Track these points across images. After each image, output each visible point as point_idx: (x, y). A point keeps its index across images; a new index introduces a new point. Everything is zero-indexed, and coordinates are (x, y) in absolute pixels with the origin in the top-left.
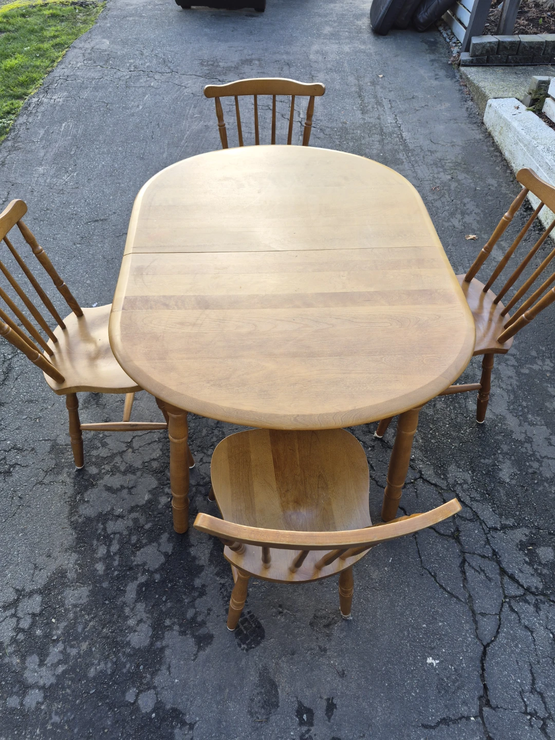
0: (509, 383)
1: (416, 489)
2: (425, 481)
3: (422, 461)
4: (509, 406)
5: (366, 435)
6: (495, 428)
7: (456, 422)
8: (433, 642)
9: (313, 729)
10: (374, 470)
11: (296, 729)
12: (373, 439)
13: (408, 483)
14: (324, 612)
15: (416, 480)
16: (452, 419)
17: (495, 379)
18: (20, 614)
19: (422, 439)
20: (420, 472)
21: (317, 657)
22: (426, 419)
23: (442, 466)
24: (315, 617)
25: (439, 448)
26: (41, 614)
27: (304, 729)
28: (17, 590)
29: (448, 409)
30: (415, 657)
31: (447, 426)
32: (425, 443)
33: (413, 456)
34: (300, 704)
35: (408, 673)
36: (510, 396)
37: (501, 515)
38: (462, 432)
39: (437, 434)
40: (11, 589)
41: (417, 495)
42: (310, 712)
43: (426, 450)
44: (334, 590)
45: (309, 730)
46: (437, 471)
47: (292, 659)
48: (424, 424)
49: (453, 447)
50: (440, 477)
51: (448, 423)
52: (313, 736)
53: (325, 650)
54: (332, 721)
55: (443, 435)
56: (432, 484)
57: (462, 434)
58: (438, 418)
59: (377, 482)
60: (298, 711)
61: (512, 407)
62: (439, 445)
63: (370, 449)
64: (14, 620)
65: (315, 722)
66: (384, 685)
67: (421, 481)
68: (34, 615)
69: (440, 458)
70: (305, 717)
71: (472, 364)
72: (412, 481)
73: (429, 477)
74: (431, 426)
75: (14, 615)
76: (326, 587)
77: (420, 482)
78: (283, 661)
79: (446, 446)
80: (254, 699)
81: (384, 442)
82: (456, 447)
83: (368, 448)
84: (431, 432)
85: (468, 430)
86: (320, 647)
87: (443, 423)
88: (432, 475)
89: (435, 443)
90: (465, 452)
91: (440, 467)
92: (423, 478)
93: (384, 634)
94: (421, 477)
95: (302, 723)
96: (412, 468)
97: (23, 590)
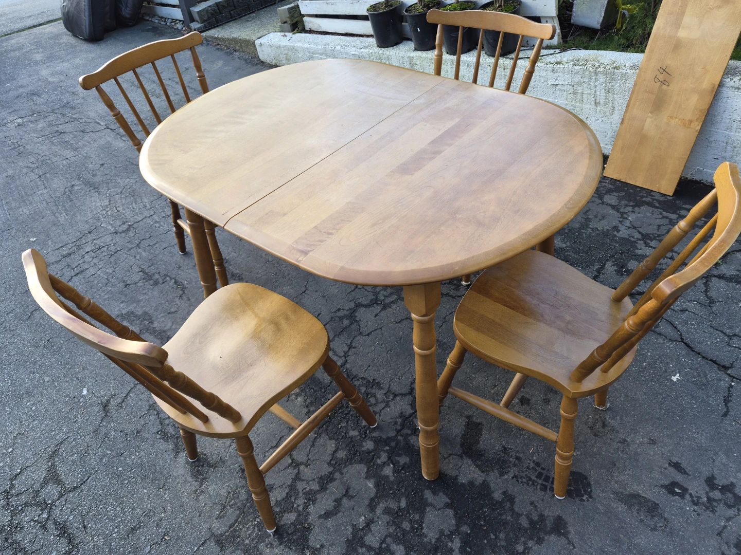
8: (660, 368)
9: (690, 491)
11: (685, 503)
14: (590, 420)
21: (627, 450)
24: (591, 428)
27: (688, 496)
30: (666, 385)
34: (663, 487)
35: (676, 398)
42: (674, 484)
45: (691, 495)
47: (618, 468)
52: (697, 494)
53: (624, 441)
54: (690, 473)
60: (669, 493)
65: (685, 486)
66: (677, 420)
70: (677, 490)
78: (617, 476)
80: (641, 519)
86: (620, 442)
93: (636, 393)
95: (682, 496)
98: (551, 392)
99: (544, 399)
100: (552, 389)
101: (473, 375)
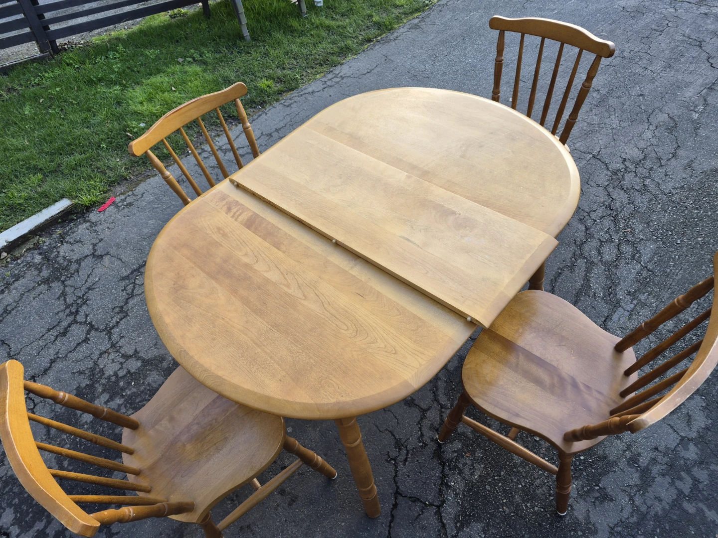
0: (649, 503)
1: (423, 512)
2: (439, 514)
3: (456, 494)
4: (616, 525)
5: (431, 430)
6: (570, 531)
7: (534, 491)
10: (404, 465)
12: (433, 438)
13: (421, 502)
14: (257, 529)
15: (431, 504)
16: (533, 485)
17: (637, 486)
18: (124, 366)
19: (480, 476)
20: (444, 502)
22: (506, 462)
23: (470, 516)
24: (249, 527)
25: (486, 498)
26: (131, 374)
28: (136, 350)
31: (520, 486)
32: (478, 482)
33: (453, 484)
36: (632, 516)
38: (529, 505)
39: (500, 484)
40: (134, 347)
41: (417, 518)
43: (472, 489)
44: (279, 522)
46: (459, 516)
48: (496, 465)
49: (501, 510)
50: (456, 523)
51: (523, 484)
55: (504, 490)
56: (441, 521)
57: (526, 506)
58: (518, 471)
59: (396, 476)
61: (620, 529)
62: (490, 495)
63: (421, 444)
64: (120, 366)
67: (435, 511)
68: (129, 372)
69: (476, 507)
71: (625, 451)
72: (427, 503)
73: (446, 513)
74: (502, 473)
75: (122, 364)
76: (276, 515)
77: (432, 510)
79: (496, 503)
81: (440, 449)
82: (504, 511)
83: (420, 442)
84: (496, 478)
85: (536, 509)
87: (518, 480)
88: (451, 514)
89: (488, 491)
90: (508, 524)
91: (466, 515)
92: (439, 509)
94: (438, 507)
96: (440, 492)
97: (138, 353)
98: (291, 499)
99: (284, 490)
100: (294, 501)
101: (318, 429)
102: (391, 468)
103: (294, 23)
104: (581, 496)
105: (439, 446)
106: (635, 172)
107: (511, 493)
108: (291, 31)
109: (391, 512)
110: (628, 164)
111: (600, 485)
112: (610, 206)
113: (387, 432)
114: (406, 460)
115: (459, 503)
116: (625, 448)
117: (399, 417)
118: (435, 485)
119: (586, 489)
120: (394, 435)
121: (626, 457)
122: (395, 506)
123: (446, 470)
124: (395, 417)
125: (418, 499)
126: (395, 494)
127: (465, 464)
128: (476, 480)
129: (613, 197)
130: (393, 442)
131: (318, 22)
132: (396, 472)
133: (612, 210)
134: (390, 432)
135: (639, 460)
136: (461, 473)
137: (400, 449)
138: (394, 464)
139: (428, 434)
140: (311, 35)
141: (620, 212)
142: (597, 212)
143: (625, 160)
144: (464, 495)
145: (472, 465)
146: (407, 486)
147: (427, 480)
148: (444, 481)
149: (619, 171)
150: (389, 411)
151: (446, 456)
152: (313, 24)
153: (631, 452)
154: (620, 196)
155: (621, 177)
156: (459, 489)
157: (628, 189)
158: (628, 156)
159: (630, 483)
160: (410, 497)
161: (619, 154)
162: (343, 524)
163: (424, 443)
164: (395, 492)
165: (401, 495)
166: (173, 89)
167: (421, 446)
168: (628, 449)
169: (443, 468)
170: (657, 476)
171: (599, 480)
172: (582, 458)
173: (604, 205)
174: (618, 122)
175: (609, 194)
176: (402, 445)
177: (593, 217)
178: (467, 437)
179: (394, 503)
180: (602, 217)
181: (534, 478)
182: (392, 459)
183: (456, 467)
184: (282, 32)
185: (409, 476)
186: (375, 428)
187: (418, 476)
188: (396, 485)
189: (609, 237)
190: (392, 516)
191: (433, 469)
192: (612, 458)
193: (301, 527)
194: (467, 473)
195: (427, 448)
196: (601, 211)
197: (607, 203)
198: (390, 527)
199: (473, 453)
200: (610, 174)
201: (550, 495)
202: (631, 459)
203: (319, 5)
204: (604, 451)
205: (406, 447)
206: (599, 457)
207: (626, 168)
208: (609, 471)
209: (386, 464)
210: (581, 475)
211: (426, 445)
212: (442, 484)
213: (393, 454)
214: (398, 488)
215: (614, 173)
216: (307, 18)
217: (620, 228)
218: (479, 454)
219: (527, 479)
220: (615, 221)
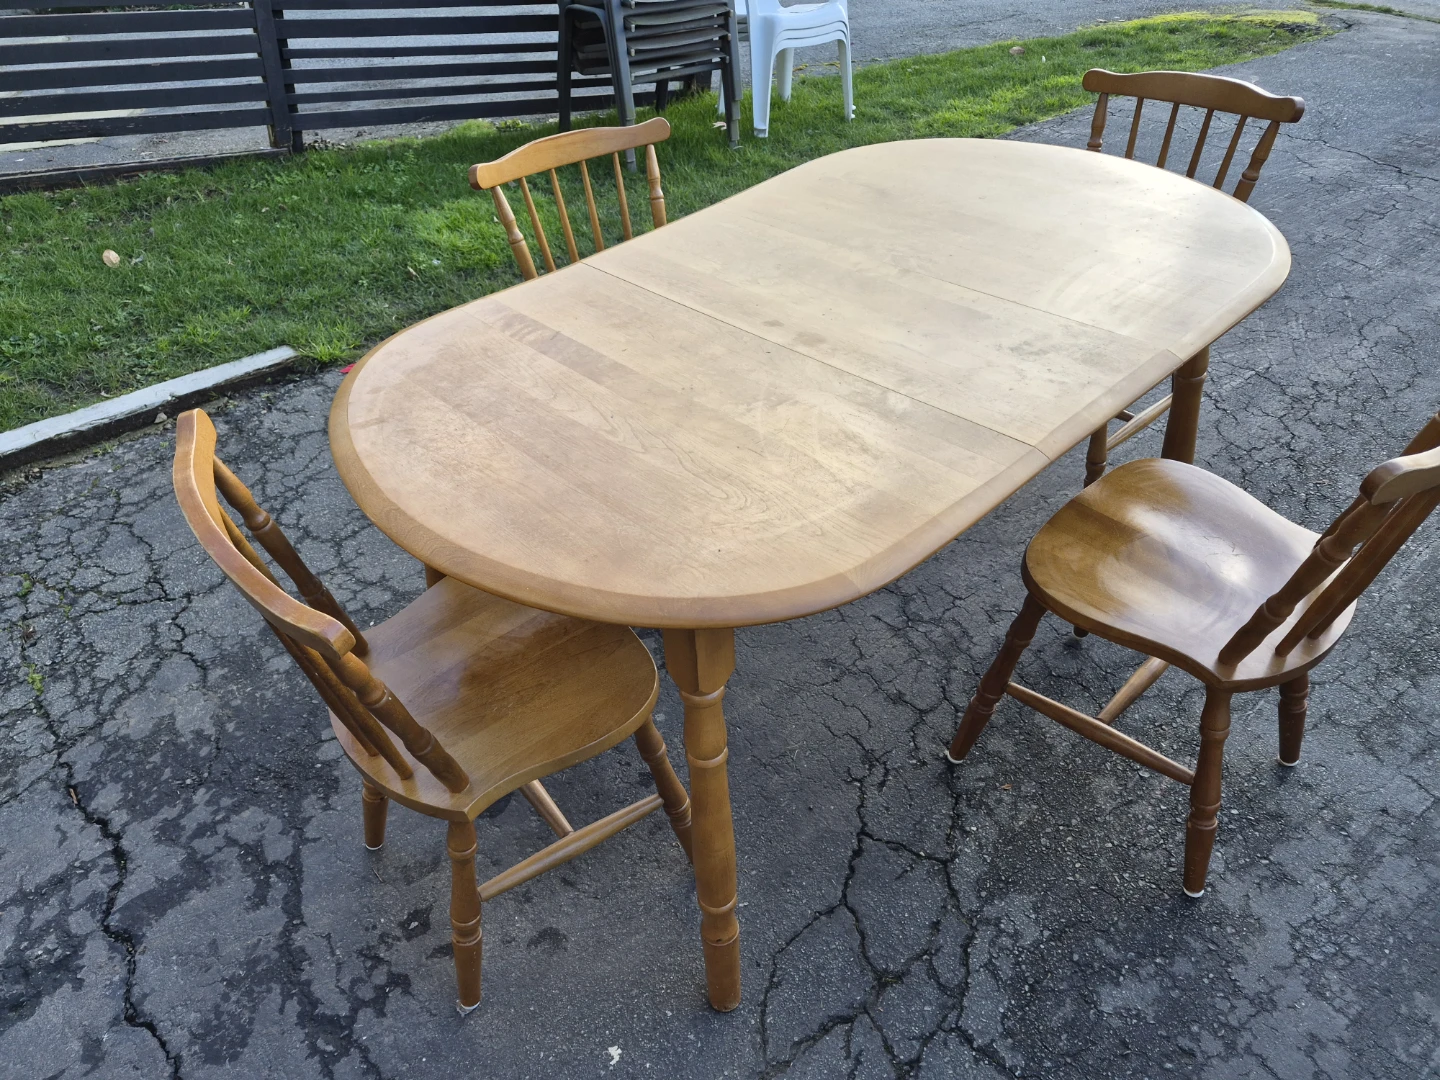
0: (1370, 895)
1: (912, 868)
2: (944, 873)
3: (981, 846)
4: (1305, 924)
5: (935, 742)
6: (1210, 925)
7: (1137, 855)
8: (650, 1040)
9: (404, 942)
10: (879, 791)
11: (392, 922)
12: (938, 754)
13: (911, 851)
15: (930, 857)
16: (1135, 845)
17: (1345, 865)
18: (359, 596)
19: (1029, 822)
20: (955, 855)
21: (511, 896)
22: (1082, 806)
23: (1007, 883)
25: (1041, 858)
26: (371, 610)
27: (398, 932)
28: (384, 577)
29: (1150, 827)
30: (605, 1026)
31: (1110, 845)
32: (1025, 831)
33: (974, 829)
34: (429, 909)
35: (571, 1029)
36: (1337, 913)
37: (1008, 1033)
38: (1126, 875)
39: (1070, 838)
40: (381, 572)
41: (901, 876)
42: (425, 926)
43: (1012, 840)
45: (399, 939)
46: (985, 880)
47: (487, 866)
48: (1062, 809)
49: (1070, 878)
50: (979, 891)
51: (1116, 843)
52: (395, 948)
53: (528, 900)
54: (429, 962)
55: (1077, 849)
56: (950, 886)
57: (1122, 877)
58: (1106, 822)
59: (862, 806)
60: (416, 912)
61: (1310, 931)
62: (1047, 854)
63: (914, 761)
64: (351, 596)
65: (415, 941)
66: (528, 1006)
67: (936, 868)
68: (367, 606)
69: (1020, 870)
70: (414, 924)
71: (1322, 808)
72: (922, 853)
73: (958, 874)
74: (1074, 821)
75: (355, 592)
76: (623, 847)
77: (934, 866)
81: (952, 772)
82: (1077, 882)
83: (912, 758)
84: (1061, 827)
85: (1141, 883)
86: (528, 891)
87: (1106, 835)
88: (968, 876)
89: (1045, 846)
90: (1083, 902)
91: (999, 880)
92: (946, 867)
93: (610, 963)
94: (944, 862)
95: (403, 925)
96: (948, 839)
97: (388, 581)
102: (855, 795)
103: (716, 155)
104: (1233, 872)
105: (951, 767)
106: (1337, 402)
107: (1091, 855)
108: (710, 165)
109: (850, 862)
110: (1325, 391)
111: (1271, 858)
112: (1288, 445)
113: (847, 738)
114: (882, 784)
115: (985, 860)
116: (1320, 805)
117: (872, 718)
118: (939, 827)
119: (1242, 862)
120: (861, 744)
121: (1323, 819)
122: (857, 853)
123: (963, 807)
124: (865, 716)
125: (905, 847)
126: (858, 835)
127: (999, 801)
128: (1020, 827)
129: (1296, 433)
130: (857, 754)
131: (757, 158)
132: (862, 800)
133: (1292, 450)
134: (854, 738)
135: (1349, 826)
136: (990, 813)
137: (872, 766)
138: (860, 789)
139: (928, 748)
140: (744, 175)
141: (1309, 455)
142: (1264, 451)
143: (1316, 383)
144: (996, 849)
145: (1015, 803)
146: (883, 826)
147: (922, 817)
148: (957, 821)
149: (1307, 397)
150: (853, 706)
151: (961, 784)
152: (748, 161)
153: (1334, 811)
154: (1305, 433)
155: (1310, 406)
156: (987, 839)
157: (1322, 423)
158: (1323, 379)
159: (1332, 861)
160: (888, 842)
161: (1305, 374)
162: (754, 872)
163: (919, 761)
164: (858, 831)
165: (871, 837)
166: (496, 219)
167: (913, 765)
168: (1326, 806)
169: (956, 803)
170: (1386, 854)
171: (1270, 850)
172: (1234, 812)
173: (1277, 442)
174: (1303, 332)
175: (1286, 428)
176: (877, 760)
177: (1257, 458)
178: (1004, 759)
179: (856, 847)
180: (1274, 460)
181: (1138, 835)
182: (856, 780)
183: (981, 803)
184: (692, 165)
185: (887, 809)
186: (824, 729)
187: (906, 811)
188: (862, 821)
189: (1288, 488)
190: (852, 869)
191: (935, 802)
192: (1295, 820)
193: (670, 870)
194: (1003, 813)
195: (925, 768)
196: (1272, 451)
197: (1283, 441)
198: (846, 885)
199: (1016, 786)
200: (1287, 399)
201: (1170, 865)
202: (1333, 822)
203: (761, 136)
204: (1278, 804)
205: (885, 763)
206: (1268, 814)
207: (1319, 395)
208: (1288, 837)
209: (844, 786)
210: (1232, 838)
211: (924, 763)
212: (952, 828)
213: (858, 772)
214: (865, 824)
215: (1296, 399)
216: (738, 151)
217: (1307, 478)
218: (1029, 788)
219: (1124, 835)
220: (1300, 465)
